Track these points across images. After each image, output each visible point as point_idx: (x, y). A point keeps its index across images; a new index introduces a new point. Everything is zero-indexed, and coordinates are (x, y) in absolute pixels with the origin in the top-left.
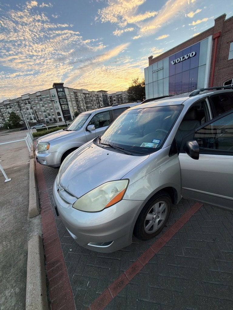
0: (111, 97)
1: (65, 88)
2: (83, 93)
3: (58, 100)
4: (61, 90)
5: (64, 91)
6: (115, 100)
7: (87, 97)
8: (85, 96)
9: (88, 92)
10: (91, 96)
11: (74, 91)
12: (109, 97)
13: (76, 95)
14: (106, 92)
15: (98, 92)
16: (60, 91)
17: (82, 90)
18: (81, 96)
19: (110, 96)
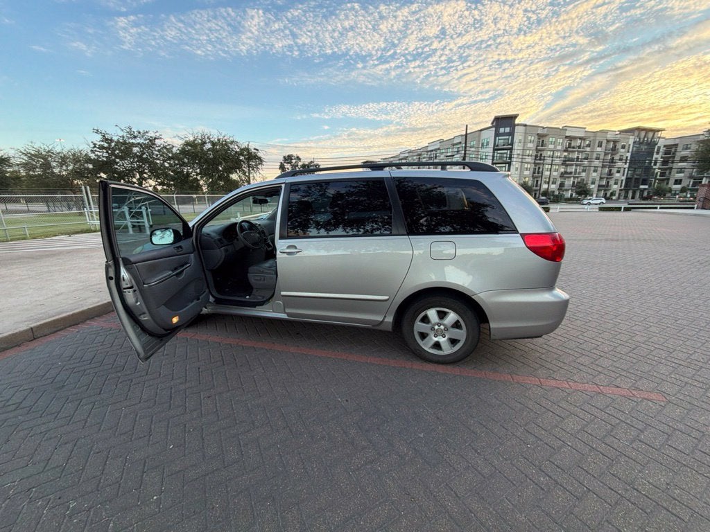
0: (670, 150)
1: (518, 125)
2: (566, 137)
3: (491, 154)
4: (508, 130)
5: (512, 134)
6: (684, 159)
7: (574, 148)
8: (570, 144)
9: (582, 135)
10: (588, 146)
11: (540, 131)
12: (665, 146)
13: (543, 141)
14: (655, 131)
15: (621, 132)
16: (504, 134)
17: (566, 130)
18: (555, 146)
19: (668, 143)
